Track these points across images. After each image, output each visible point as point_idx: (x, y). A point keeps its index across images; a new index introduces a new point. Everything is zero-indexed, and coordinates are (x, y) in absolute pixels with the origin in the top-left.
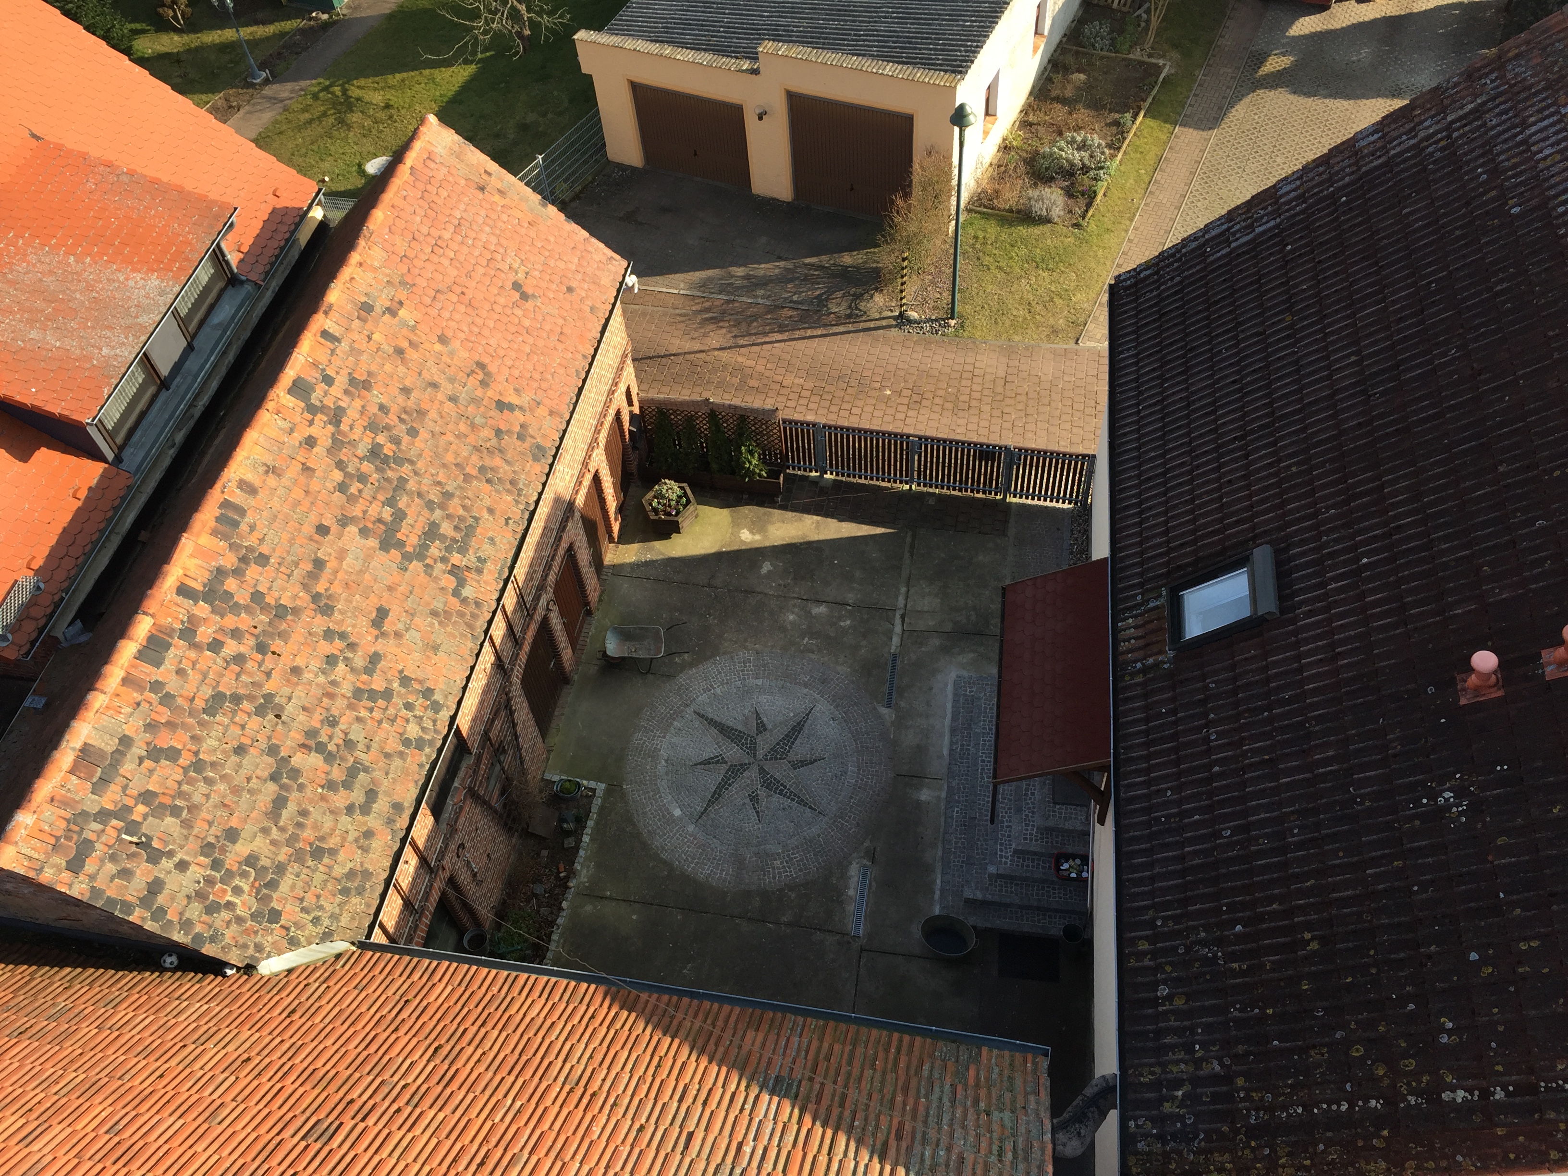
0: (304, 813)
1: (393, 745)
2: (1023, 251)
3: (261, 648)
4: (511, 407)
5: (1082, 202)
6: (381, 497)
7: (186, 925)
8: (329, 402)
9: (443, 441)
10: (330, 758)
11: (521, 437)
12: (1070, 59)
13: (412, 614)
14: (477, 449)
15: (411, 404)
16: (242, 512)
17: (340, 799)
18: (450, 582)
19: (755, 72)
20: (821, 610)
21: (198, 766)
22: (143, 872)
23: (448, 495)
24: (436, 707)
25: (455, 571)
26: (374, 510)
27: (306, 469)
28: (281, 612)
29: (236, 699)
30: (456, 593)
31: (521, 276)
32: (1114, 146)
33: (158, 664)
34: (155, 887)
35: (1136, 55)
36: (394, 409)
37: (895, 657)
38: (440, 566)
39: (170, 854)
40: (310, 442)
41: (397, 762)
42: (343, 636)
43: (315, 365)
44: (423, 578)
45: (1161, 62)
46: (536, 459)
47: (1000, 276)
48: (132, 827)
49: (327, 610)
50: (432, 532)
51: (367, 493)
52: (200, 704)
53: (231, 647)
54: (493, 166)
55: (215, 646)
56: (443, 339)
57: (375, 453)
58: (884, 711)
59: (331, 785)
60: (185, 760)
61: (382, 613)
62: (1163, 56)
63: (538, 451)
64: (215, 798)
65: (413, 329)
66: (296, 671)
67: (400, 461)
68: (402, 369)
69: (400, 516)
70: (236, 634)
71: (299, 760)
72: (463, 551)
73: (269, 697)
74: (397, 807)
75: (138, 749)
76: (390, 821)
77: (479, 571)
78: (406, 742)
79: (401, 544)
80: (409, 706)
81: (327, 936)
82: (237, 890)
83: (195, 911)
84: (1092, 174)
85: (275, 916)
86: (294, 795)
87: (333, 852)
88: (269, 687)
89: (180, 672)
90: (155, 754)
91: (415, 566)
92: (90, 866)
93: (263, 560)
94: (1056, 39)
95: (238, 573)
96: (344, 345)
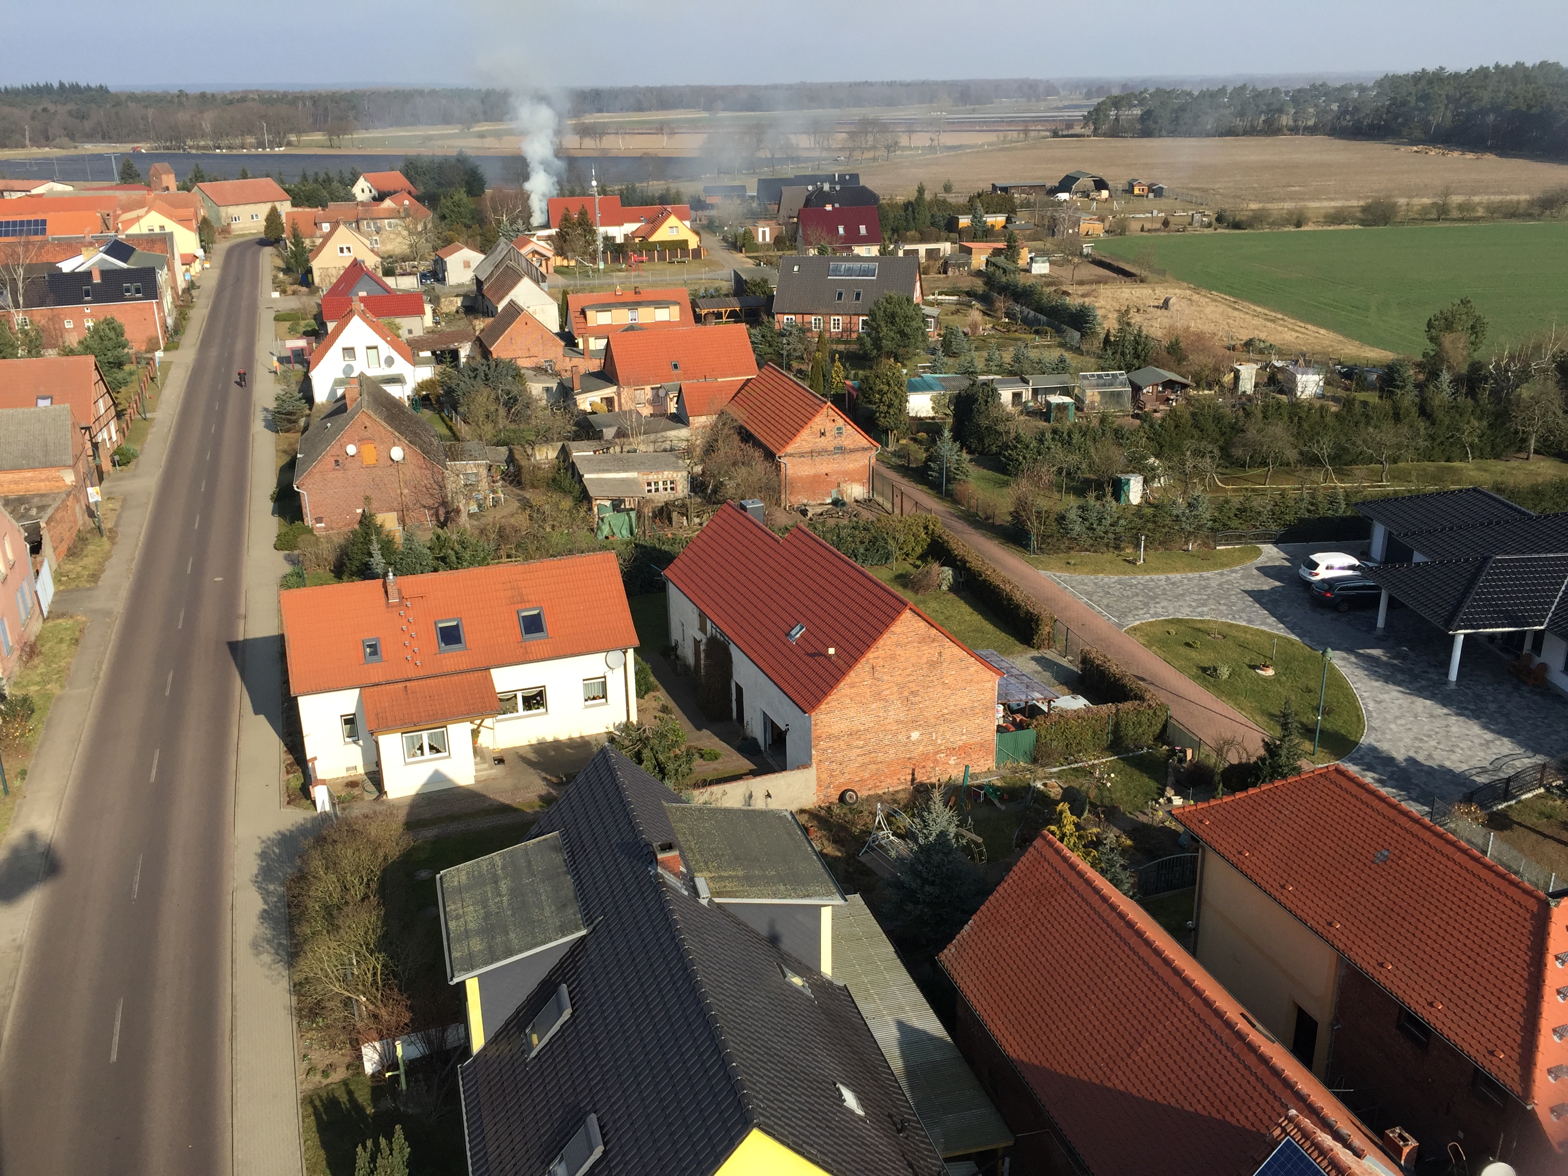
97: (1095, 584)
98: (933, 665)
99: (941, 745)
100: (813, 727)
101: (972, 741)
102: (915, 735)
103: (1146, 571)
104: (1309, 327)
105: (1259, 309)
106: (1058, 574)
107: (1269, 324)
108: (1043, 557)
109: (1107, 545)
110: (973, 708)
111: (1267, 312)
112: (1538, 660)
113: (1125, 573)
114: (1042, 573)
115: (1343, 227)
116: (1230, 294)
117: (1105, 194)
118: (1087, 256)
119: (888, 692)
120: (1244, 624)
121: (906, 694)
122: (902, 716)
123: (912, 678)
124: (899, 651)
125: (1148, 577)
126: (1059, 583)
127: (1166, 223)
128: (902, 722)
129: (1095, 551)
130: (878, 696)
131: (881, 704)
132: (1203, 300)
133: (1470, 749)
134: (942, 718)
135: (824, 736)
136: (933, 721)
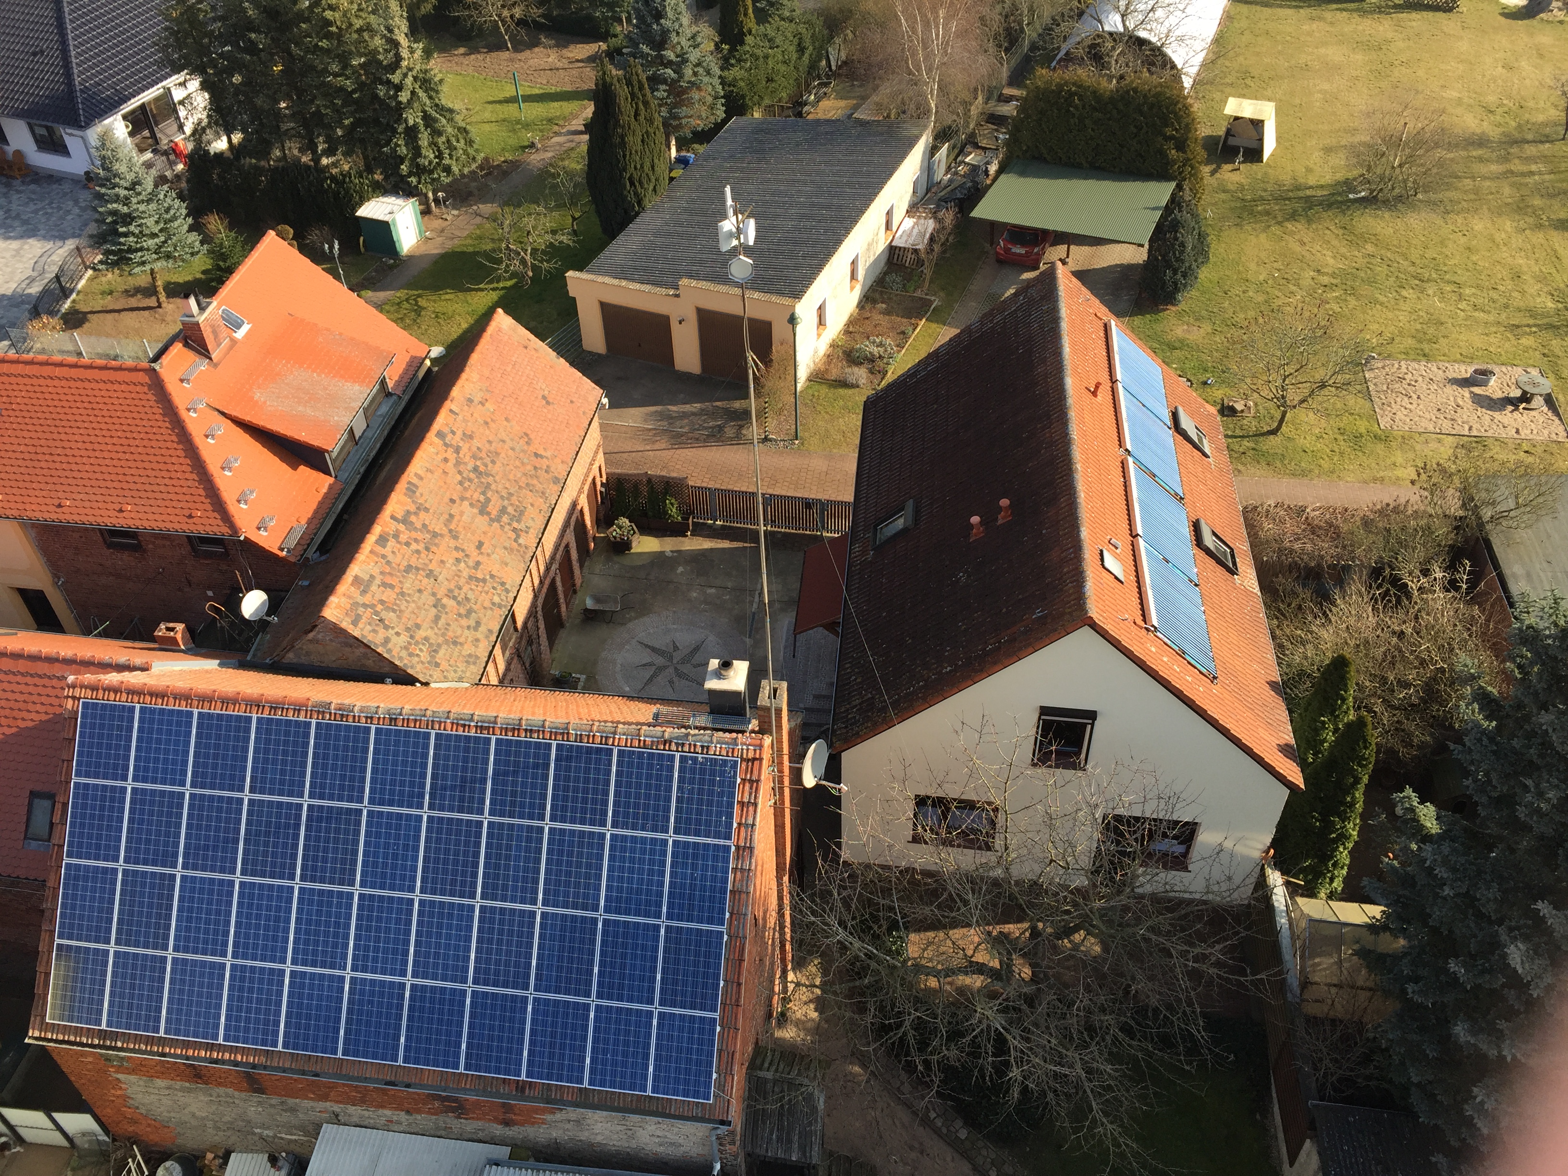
0: (448, 625)
1: (487, 604)
2: (841, 403)
3: (427, 549)
4: (541, 457)
5: (879, 376)
6: (479, 490)
7: (401, 658)
8: (454, 443)
9: (508, 468)
10: (459, 603)
11: (546, 471)
12: (877, 296)
13: (495, 547)
14: (525, 474)
15: (492, 449)
16: (417, 487)
17: (464, 622)
18: (514, 536)
19: (677, 296)
20: (713, 590)
21: (403, 594)
22: (382, 634)
23: (511, 494)
24: (507, 591)
25: (515, 530)
26: (476, 496)
27: (444, 472)
28: (435, 535)
29: (417, 569)
30: (516, 541)
31: (546, 392)
32: (900, 346)
33: (384, 547)
34: (387, 640)
35: (918, 294)
36: (484, 450)
37: (754, 614)
38: (507, 527)
39: (393, 628)
40: (446, 460)
41: (489, 612)
42: (463, 550)
43: (447, 425)
44: (499, 531)
45: (933, 298)
46: (554, 483)
47: (827, 417)
48: (377, 613)
49: (456, 538)
50: (503, 511)
51: (473, 487)
52: (402, 568)
53: (414, 546)
54: (532, 337)
55: (408, 544)
56: (507, 419)
57: (475, 469)
58: (748, 640)
59: (460, 615)
60: (397, 590)
61: (480, 545)
62: (934, 295)
63: (556, 480)
64: (410, 609)
65: (493, 413)
66: (442, 562)
67: (488, 475)
68: (487, 432)
69: (488, 500)
70: (416, 540)
71: (445, 601)
72: (518, 521)
73: (431, 571)
74: (490, 631)
75: (377, 581)
76: (487, 637)
77: (527, 532)
78: (494, 604)
79: (489, 514)
80: (494, 588)
81: (460, 680)
82: (421, 650)
83: (404, 654)
84: (885, 361)
85: (437, 665)
86: (444, 616)
87: (461, 644)
88: (430, 567)
89: (393, 552)
90: (384, 585)
91: (495, 524)
92: (360, 625)
93: (427, 510)
94: (869, 283)
95: (416, 514)
96: (461, 417)
112: (11, 150)
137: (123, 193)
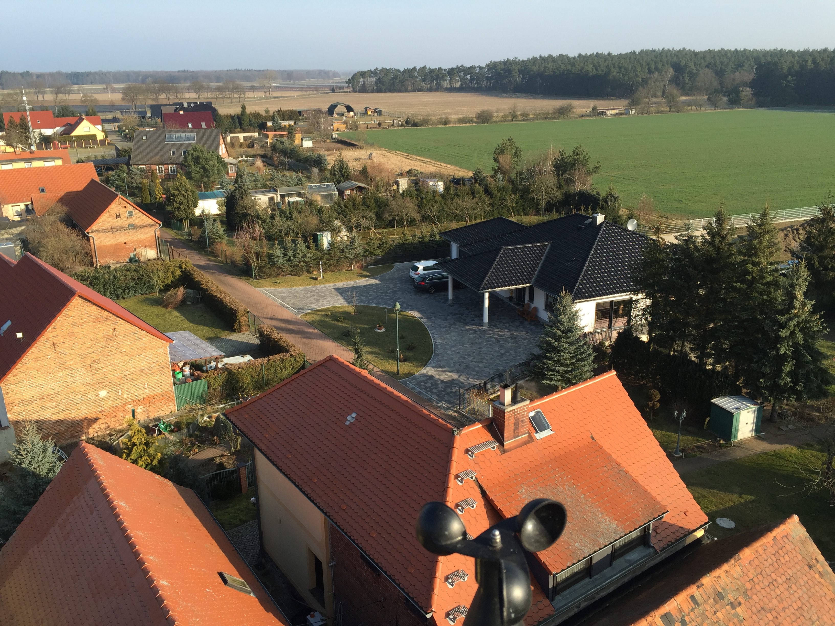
43: (681, 611)
65: (740, 621)
96: (700, 609)
97: (289, 292)
98: (109, 339)
99: (127, 399)
100: (5, 396)
101: (154, 393)
102: (103, 393)
103: (323, 283)
104: (443, 164)
105: (418, 158)
106: (267, 289)
107: (423, 164)
108: (261, 281)
109: (302, 270)
110: (150, 369)
111: (422, 159)
112: (533, 306)
113: (309, 285)
114: (258, 289)
115: (468, 125)
116: (405, 152)
117: (352, 113)
118: (335, 138)
119: (72, 362)
120: (374, 305)
121: (89, 362)
122: (88, 380)
123: (91, 350)
124: (76, 330)
125: (323, 286)
126: (266, 294)
127: (379, 124)
128: (88, 384)
129: (295, 275)
130: (63, 366)
131: (68, 372)
132: (390, 155)
133: (491, 359)
134: (125, 378)
135: (17, 402)
136: (117, 381)
137: (558, 333)
